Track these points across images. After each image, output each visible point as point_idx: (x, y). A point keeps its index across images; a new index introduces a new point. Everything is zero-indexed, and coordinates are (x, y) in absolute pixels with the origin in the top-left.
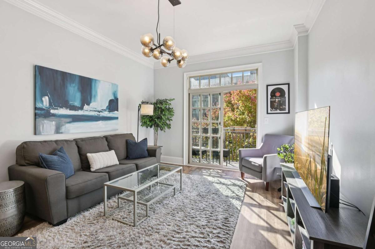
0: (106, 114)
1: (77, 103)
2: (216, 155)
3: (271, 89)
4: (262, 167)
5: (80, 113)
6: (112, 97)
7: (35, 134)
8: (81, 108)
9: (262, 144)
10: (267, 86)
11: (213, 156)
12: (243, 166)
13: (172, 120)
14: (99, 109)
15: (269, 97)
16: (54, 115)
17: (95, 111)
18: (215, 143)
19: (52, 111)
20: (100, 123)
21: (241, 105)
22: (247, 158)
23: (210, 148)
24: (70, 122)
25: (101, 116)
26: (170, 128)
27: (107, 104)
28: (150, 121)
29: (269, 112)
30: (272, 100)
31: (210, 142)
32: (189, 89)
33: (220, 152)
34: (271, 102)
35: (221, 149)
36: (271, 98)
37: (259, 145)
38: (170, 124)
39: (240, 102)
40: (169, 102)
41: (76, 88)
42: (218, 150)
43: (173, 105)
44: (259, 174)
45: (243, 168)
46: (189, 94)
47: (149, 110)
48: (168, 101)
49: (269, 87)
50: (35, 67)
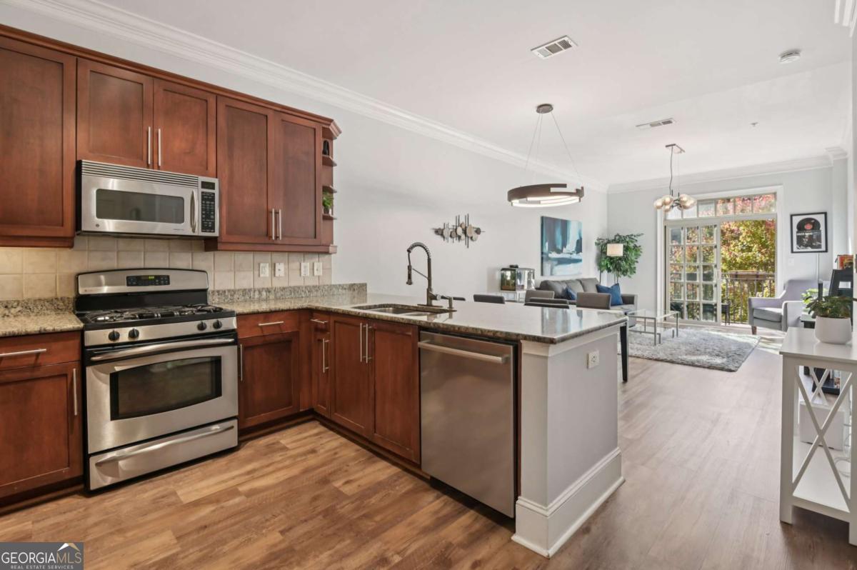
0: (575, 256)
1: (560, 247)
2: (709, 309)
3: (797, 220)
4: (781, 316)
5: (561, 256)
6: (578, 238)
7: (542, 275)
8: (562, 251)
9: (785, 291)
10: (792, 216)
11: (705, 311)
12: (755, 318)
13: (637, 262)
14: (571, 252)
15: (795, 230)
16: (550, 259)
17: (569, 253)
18: (708, 291)
19: (550, 255)
20: (572, 266)
21: (744, 234)
22: (761, 308)
23: (700, 300)
24: (556, 265)
25: (572, 258)
26: (635, 272)
27: (575, 245)
28: (611, 264)
29: (795, 250)
30: (799, 234)
31: (700, 291)
32: (665, 220)
33: (716, 305)
34: (798, 237)
35: (717, 300)
36: (797, 232)
37: (780, 293)
38: (635, 268)
39: (741, 228)
40: (636, 238)
41: (560, 231)
42: (714, 301)
43: (640, 242)
44: (777, 325)
45: (755, 321)
46: (665, 227)
47: (616, 250)
48: (633, 237)
49: (794, 218)
50: (542, 218)
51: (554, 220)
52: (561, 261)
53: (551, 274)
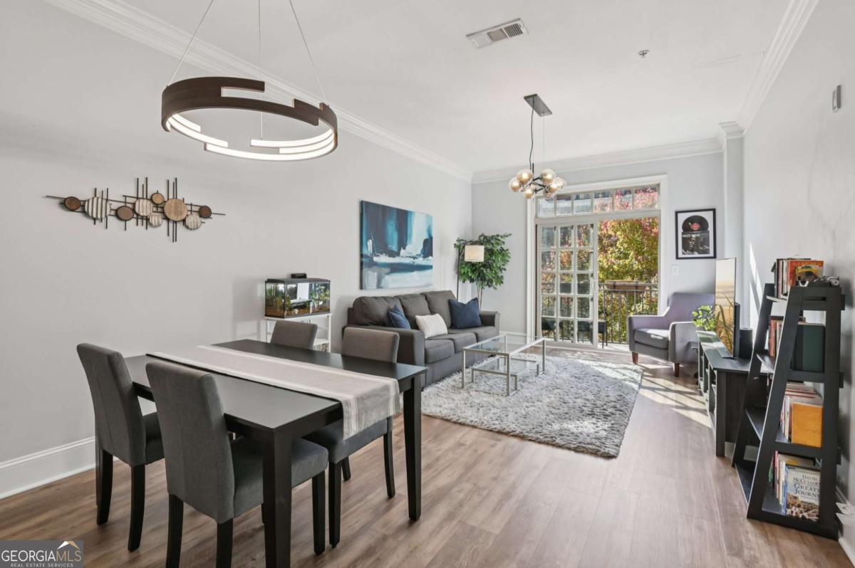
0: (420, 261)
1: (394, 247)
2: (585, 329)
3: (682, 218)
4: (668, 341)
5: (396, 260)
6: (426, 236)
7: (361, 287)
8: (398, 254)
9: (669, 308)
10: (677, 213)
11: (580, 330)
12: (636, 342)
13: (505, 270)
14: (414, 254)
15: (681, 230)
16: (376, 264)
17: (410, 257)
18: (584, 305)
19: (375, 259)
20: (415, 274)
21: (621, 240)
22: (644, 330)
23: (575, 317)
24: (388, 274)
25: (416, 264)
26: (502, 282)
27: (421, 247)
28: (473, 271)
29: (680, 255)
30: (685, 236)
31: (575, 306)
32: (536, 217)
33: (592, 323)
34: (683, 239)
35: (594, 318)
36: (683, 234)
37: (663, 310)
38: (502, 277)
39: (618, 233)
40: (502, 240)
41: (394, 225)
42: (589, 319)
43: (508, 244)
44: (664, 352)
45: (637, 345)
46: (536, 226)
47: (476, 254)
48: (499, 238)
49: (679, 215)
50: (362, 203)
51: (385, 210)
52: (396, 268)
53: (379, 286)
